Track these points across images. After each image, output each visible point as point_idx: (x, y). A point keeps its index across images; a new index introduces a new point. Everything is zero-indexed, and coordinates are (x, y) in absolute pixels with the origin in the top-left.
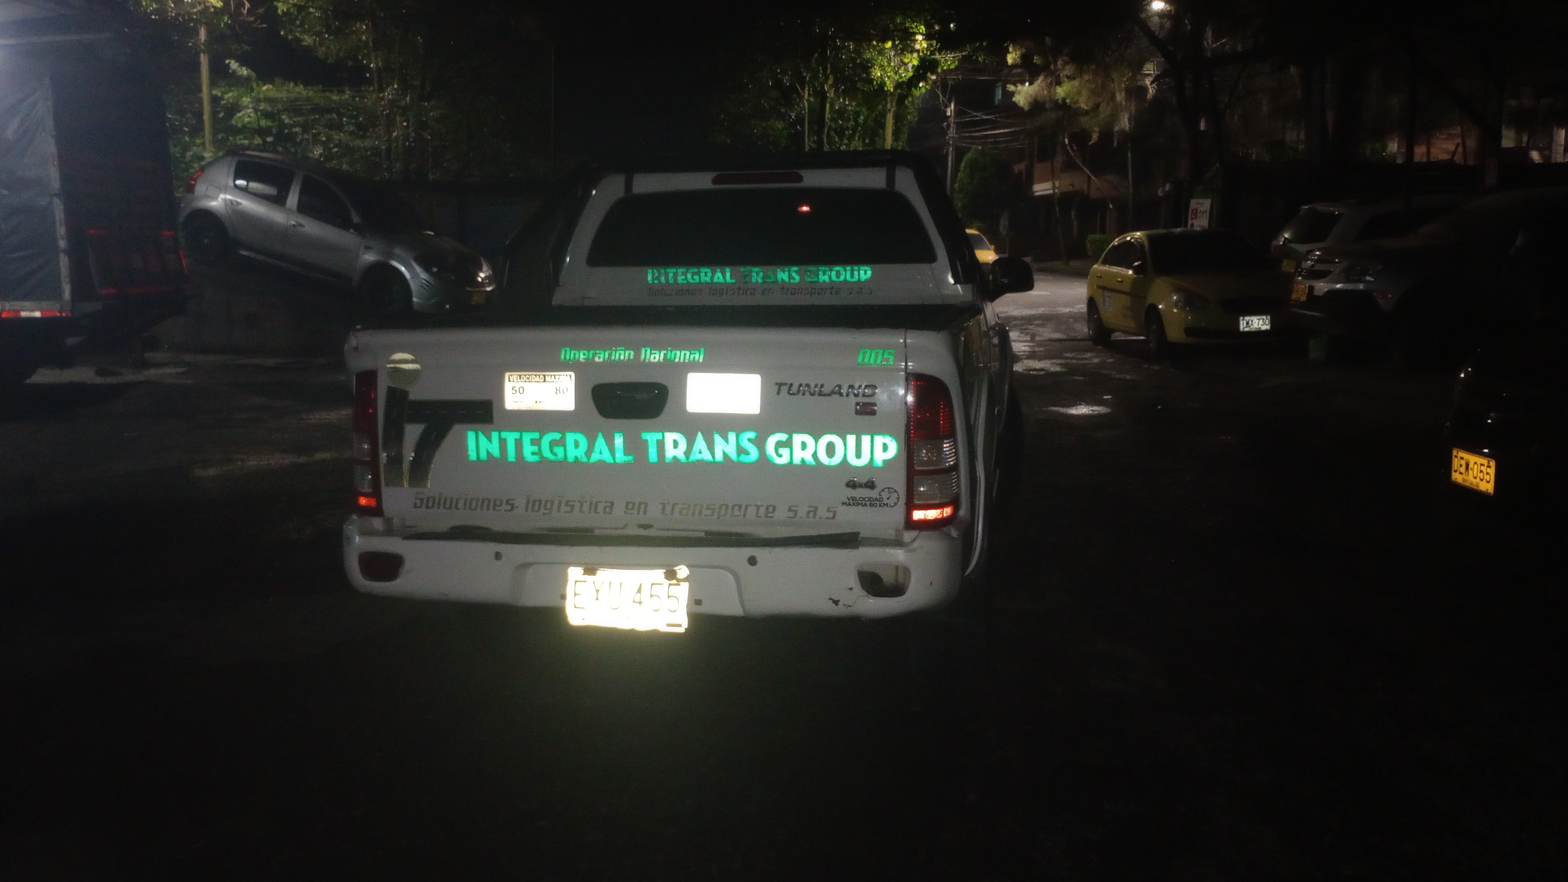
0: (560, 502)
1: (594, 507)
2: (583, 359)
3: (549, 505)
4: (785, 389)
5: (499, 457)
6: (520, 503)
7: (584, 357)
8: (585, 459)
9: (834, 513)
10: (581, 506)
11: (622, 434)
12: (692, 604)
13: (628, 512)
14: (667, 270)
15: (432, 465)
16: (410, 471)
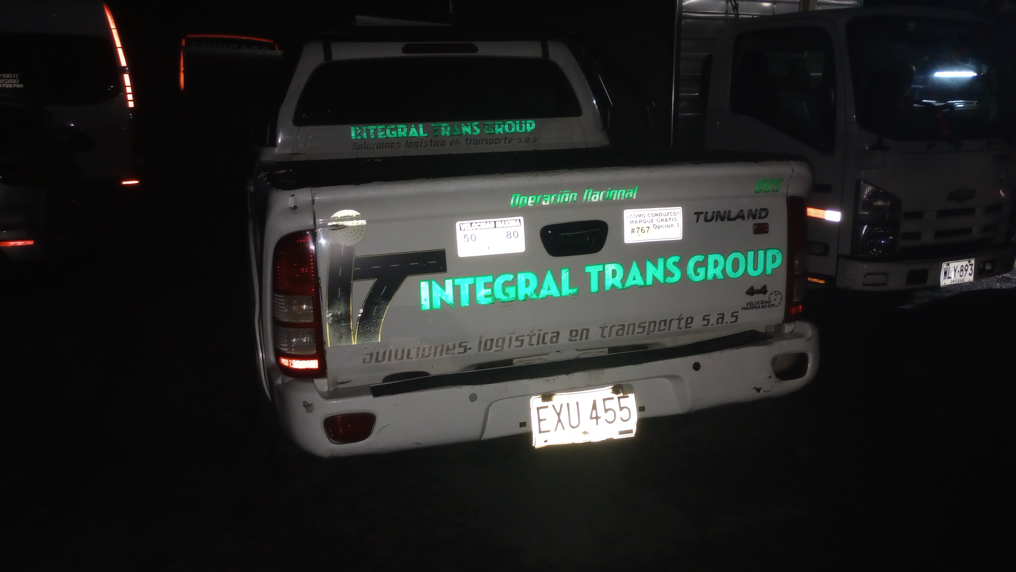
0: (511, 339)
1: (542, 339)
2: (531, 203)
3: (500, 341)
4: (702, 217)
5: (453, 303)
6: (473, 345)
7: (532, 202)
8: (535, 296)
9: (737, 317)
10: (531, 339)
11: (568, 270)
12: (638, 411)
13: (573, 339)
14: (368, 127)
15: (383, 319)
16: (358, 328)
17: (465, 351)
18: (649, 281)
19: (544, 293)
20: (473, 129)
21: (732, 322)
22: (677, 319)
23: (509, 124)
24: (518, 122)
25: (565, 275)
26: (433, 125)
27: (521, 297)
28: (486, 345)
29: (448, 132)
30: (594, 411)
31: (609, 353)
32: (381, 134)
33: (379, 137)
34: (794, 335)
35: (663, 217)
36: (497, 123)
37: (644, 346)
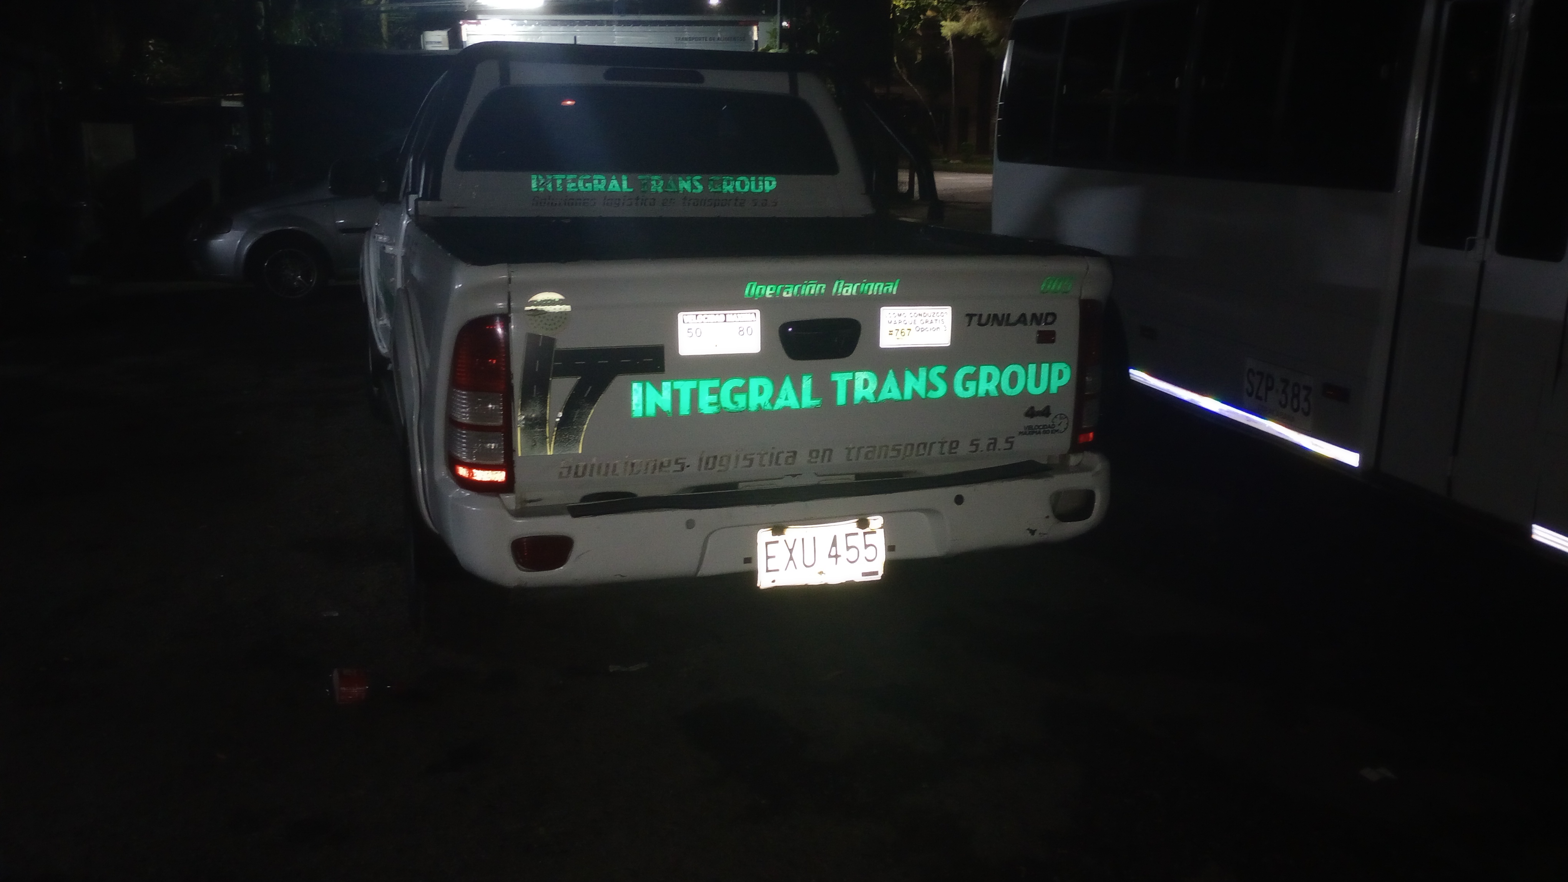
1: (775, 459)
2: (770, 294)
3: (725, 459)
4: (975, 319)
5: (670, 411)
6: (693, 462)
7: (771, 292)
8: (768, 407)
9: (1012, 443)
10: (762, 458)
11: (810, 376)
12: (887, 550)
13: (812, 460)
14: (554, 176)
15: (585, 426)
16: (556, 435)
17: (683, 469)
18: (908, 395)
19: (780, 404)
20: (694, 184)
21: (1005, 449)
22: (940, 442)
23: (741, 181)
24: (753, 178)
25: (807, 383)
26: (640, 177)
27: (753, 407)
28: (707, 463)
29: (660, 187)
30: (834, 548)
31: (855, 480)
32: (571, 187)
33: (568, 190)
34: (1081, 468)
35: (927, 318)
36: (727, 179)
37: (898, 474)
